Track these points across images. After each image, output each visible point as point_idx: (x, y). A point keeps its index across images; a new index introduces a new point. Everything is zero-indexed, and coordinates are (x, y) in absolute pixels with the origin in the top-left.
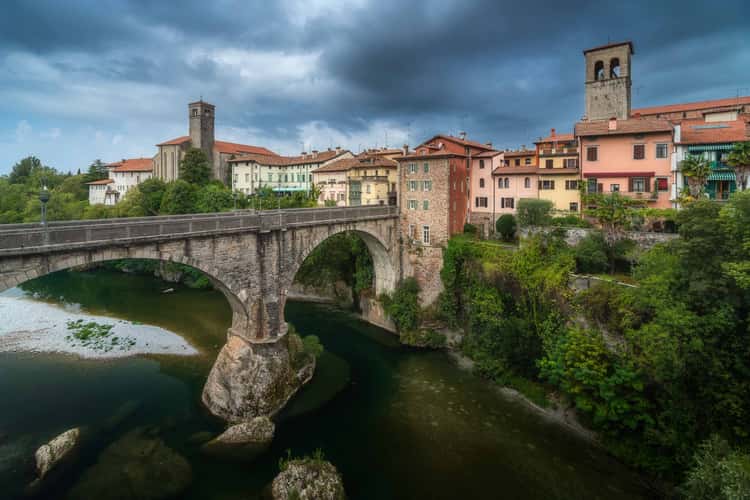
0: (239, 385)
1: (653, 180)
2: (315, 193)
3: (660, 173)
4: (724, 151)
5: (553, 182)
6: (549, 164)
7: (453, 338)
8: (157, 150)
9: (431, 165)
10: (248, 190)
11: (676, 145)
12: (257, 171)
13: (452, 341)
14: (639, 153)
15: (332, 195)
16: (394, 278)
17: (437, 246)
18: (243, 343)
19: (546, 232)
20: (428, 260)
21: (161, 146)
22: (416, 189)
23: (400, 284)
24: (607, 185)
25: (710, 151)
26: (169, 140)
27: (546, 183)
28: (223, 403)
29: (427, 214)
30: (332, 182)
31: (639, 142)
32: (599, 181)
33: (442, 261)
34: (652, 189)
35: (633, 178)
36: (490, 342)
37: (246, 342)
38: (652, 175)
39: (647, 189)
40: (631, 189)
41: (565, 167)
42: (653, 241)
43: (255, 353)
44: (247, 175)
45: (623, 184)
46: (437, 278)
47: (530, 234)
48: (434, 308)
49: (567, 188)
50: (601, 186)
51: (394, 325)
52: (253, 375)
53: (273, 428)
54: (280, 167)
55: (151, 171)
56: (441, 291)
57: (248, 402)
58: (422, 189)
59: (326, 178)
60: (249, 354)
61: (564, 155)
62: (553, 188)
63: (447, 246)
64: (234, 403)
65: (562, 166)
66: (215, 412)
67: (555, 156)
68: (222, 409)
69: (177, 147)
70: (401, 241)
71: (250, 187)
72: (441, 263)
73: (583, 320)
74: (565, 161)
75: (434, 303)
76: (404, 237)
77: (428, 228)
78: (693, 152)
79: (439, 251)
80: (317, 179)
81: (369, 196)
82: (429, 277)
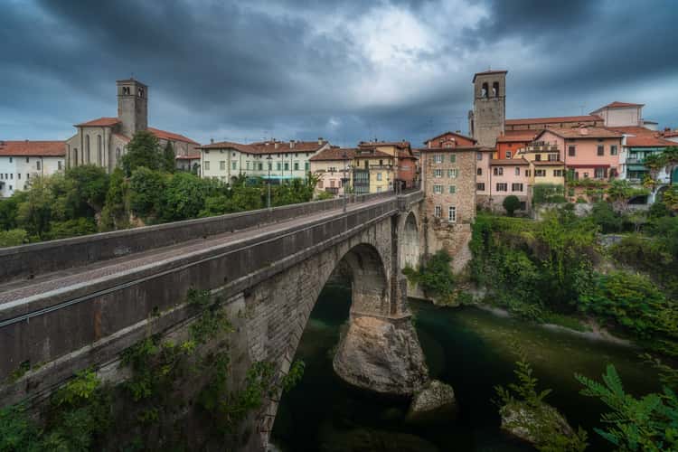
0: (397, 359)
1: (609, 170)
2: (313, 181)
3: (613, 166)
4: (648, 152)
5: (544, 171)
6: (538, 158)
7: (477, 295)
8: (76, 132)
9: (458, 156)
10: (223, 177)
11: (624, 147)
12: (234, 159)
13: (477, 298)
14: (601, 152)
15: (333, 183)
16: (417, 253)
17: (465, 222)
18: (381, 322)
19: (560, 207)
20: (458, 234)
21: (82, 127)
22: (443, 175)
23: (424, 257)
24: (581, 172)
25: (641, 152)
26: (91, 120)
27: (540, 171)
28: (386, 380)
29: (455, 197)
30: (332, 171)
31: (601, 144)
32: (576, 170)
33: (470, 234)
34: (608, 175)
35: (597, 168)
36: (524, 292)
37: (384, 319)
38: (609, 166)
39: (606, 176)
40: (596, 176)
41: (549, 160)
42: (633, 209)
43: (396, 328)
44: (222, 162)
45: (591, 173)
46: (465, 250)
47: (547, 209)
48: (464, 273)
49: (555, 175)
50: (577, 174)
51: (422, 293)
52: (407, 348)
53: (451, 388)
54: (255, 155)
55: (63, 156)
56: (470, 259)
57: (412, 372)
58: (449, 176)
59: (325, 166)
60: (391, 329)
61: (548, 152)
62: (544, 175)
63: (474, 223)
64: (399, 376)
65: (546, 159)
66: (380, 389)
67: (542, 152)
68: (388, 385)
69: (107, 130)
70: (426, 221)
71: (227, 175)
72: (469, 237)
73: (609, 265)
74: (549, 156)
75: (463, 269)
76: (428, 216)
77: (454, 208)
78: (632, 152)
79: (468, 226)
80: (314, 167)
81: (380, 183)
82: (458, 248)
